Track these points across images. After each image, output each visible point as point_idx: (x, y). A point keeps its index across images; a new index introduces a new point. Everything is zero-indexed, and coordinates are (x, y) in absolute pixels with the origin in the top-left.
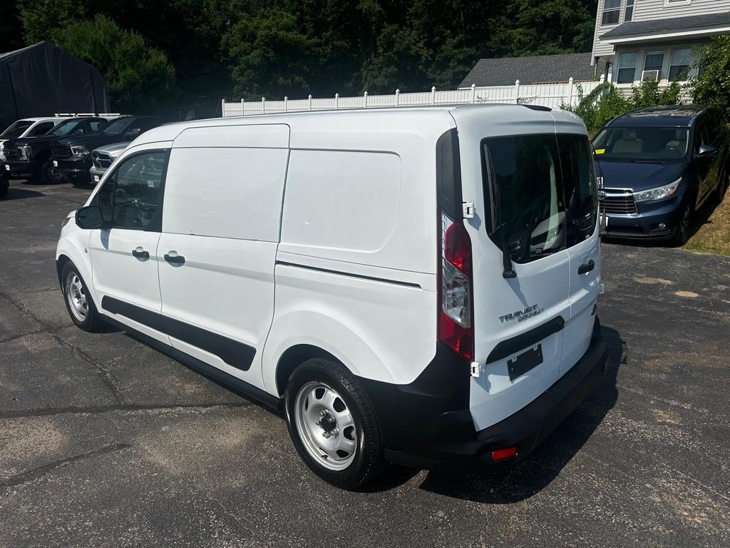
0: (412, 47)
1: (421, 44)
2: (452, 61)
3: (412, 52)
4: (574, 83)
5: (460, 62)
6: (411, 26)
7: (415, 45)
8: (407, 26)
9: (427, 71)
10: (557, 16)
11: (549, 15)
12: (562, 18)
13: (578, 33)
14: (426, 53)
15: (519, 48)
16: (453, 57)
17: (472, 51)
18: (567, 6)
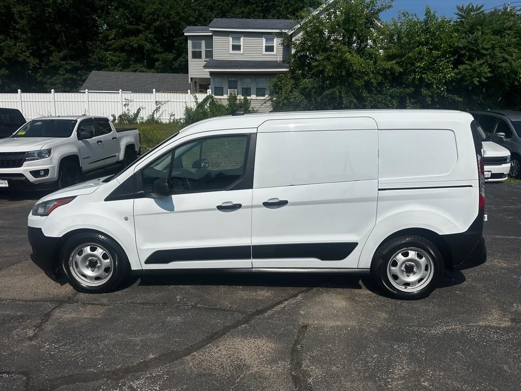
0: (19, 55)
1: (27, 54)
2: (61, 69)
3: (20, 59)
4: (191, 93)
5: (67, 71)
6: (16, 38)
7: (21, 54)
8: (11, 38)
9: (36, 75)
10: (141, 47)
11: (135, 45)
12: (145, 49)
13: (157, 60)
14: (33, 61)
15: (112, 66)
16: (60, 66)
17: (77, 64)
18: (147, 41)
